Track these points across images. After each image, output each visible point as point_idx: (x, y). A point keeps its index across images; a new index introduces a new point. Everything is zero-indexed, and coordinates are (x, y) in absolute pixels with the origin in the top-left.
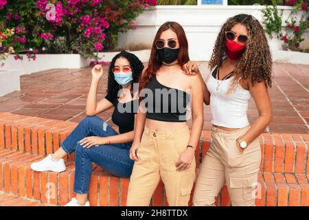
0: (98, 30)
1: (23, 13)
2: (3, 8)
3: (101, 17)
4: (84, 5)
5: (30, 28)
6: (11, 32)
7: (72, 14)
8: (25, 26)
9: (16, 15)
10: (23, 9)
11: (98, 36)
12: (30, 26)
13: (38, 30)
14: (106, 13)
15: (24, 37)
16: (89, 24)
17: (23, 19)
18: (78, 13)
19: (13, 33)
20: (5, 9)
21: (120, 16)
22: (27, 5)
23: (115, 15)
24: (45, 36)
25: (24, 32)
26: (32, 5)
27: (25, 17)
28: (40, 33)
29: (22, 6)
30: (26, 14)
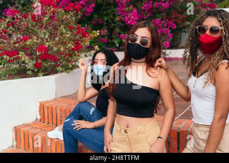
0: (167, 31)
1: (105, 19)
2: (90, 14)
3: (169, 20)
4: (155, 10)
5: (111, 31)
6: (97, 33)
7: (145, 18)
8: (107, 29)
9: (100, 20)
10: (105, 15)
11: (167, 36)
12: (111, 28)
13: (117, 32)
14: (173, 16)
15: (106, 37)
16: (159, 26)
17: (105, 23)
18: (149, 17)
19: (98, 34)
20: (92, 15)
21: (184, 18)
22: (110, 11)
23: (181, 17)
24: (123, 37)
25: (107, 34)
26: (113, 11)
27: (107, 21)
28: (119, 34)
29: (105, 12)
30: (108, 19)
